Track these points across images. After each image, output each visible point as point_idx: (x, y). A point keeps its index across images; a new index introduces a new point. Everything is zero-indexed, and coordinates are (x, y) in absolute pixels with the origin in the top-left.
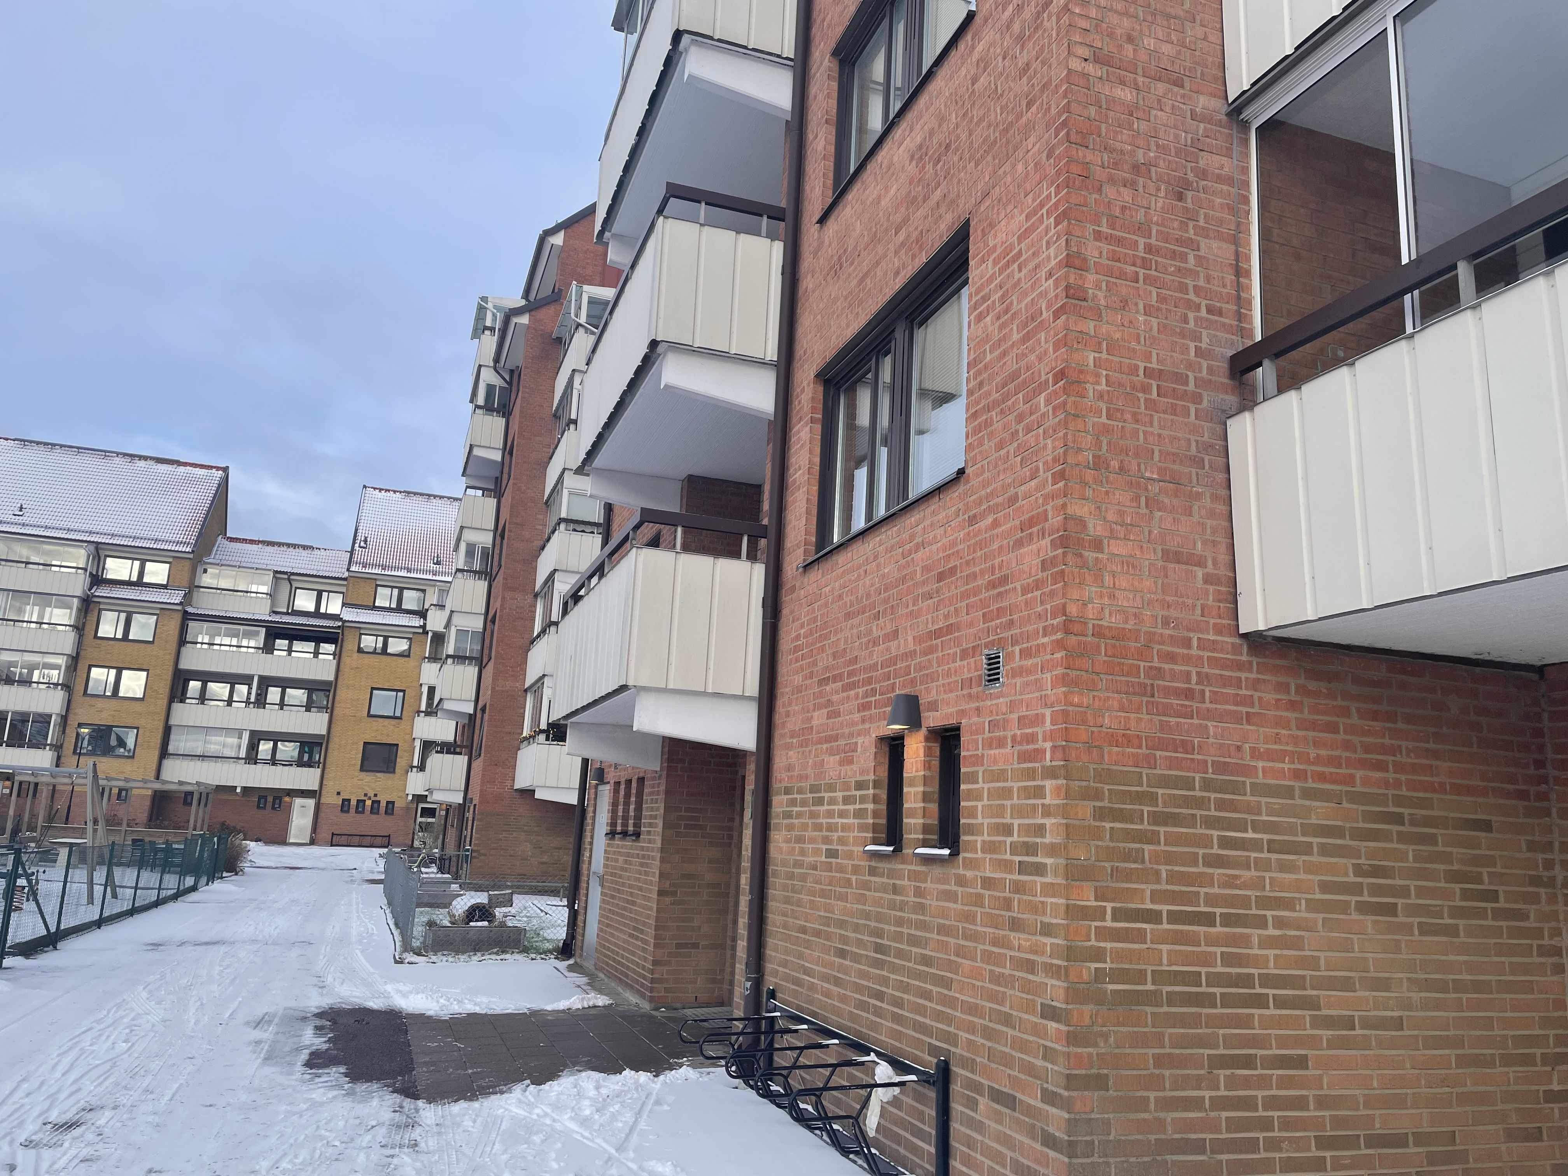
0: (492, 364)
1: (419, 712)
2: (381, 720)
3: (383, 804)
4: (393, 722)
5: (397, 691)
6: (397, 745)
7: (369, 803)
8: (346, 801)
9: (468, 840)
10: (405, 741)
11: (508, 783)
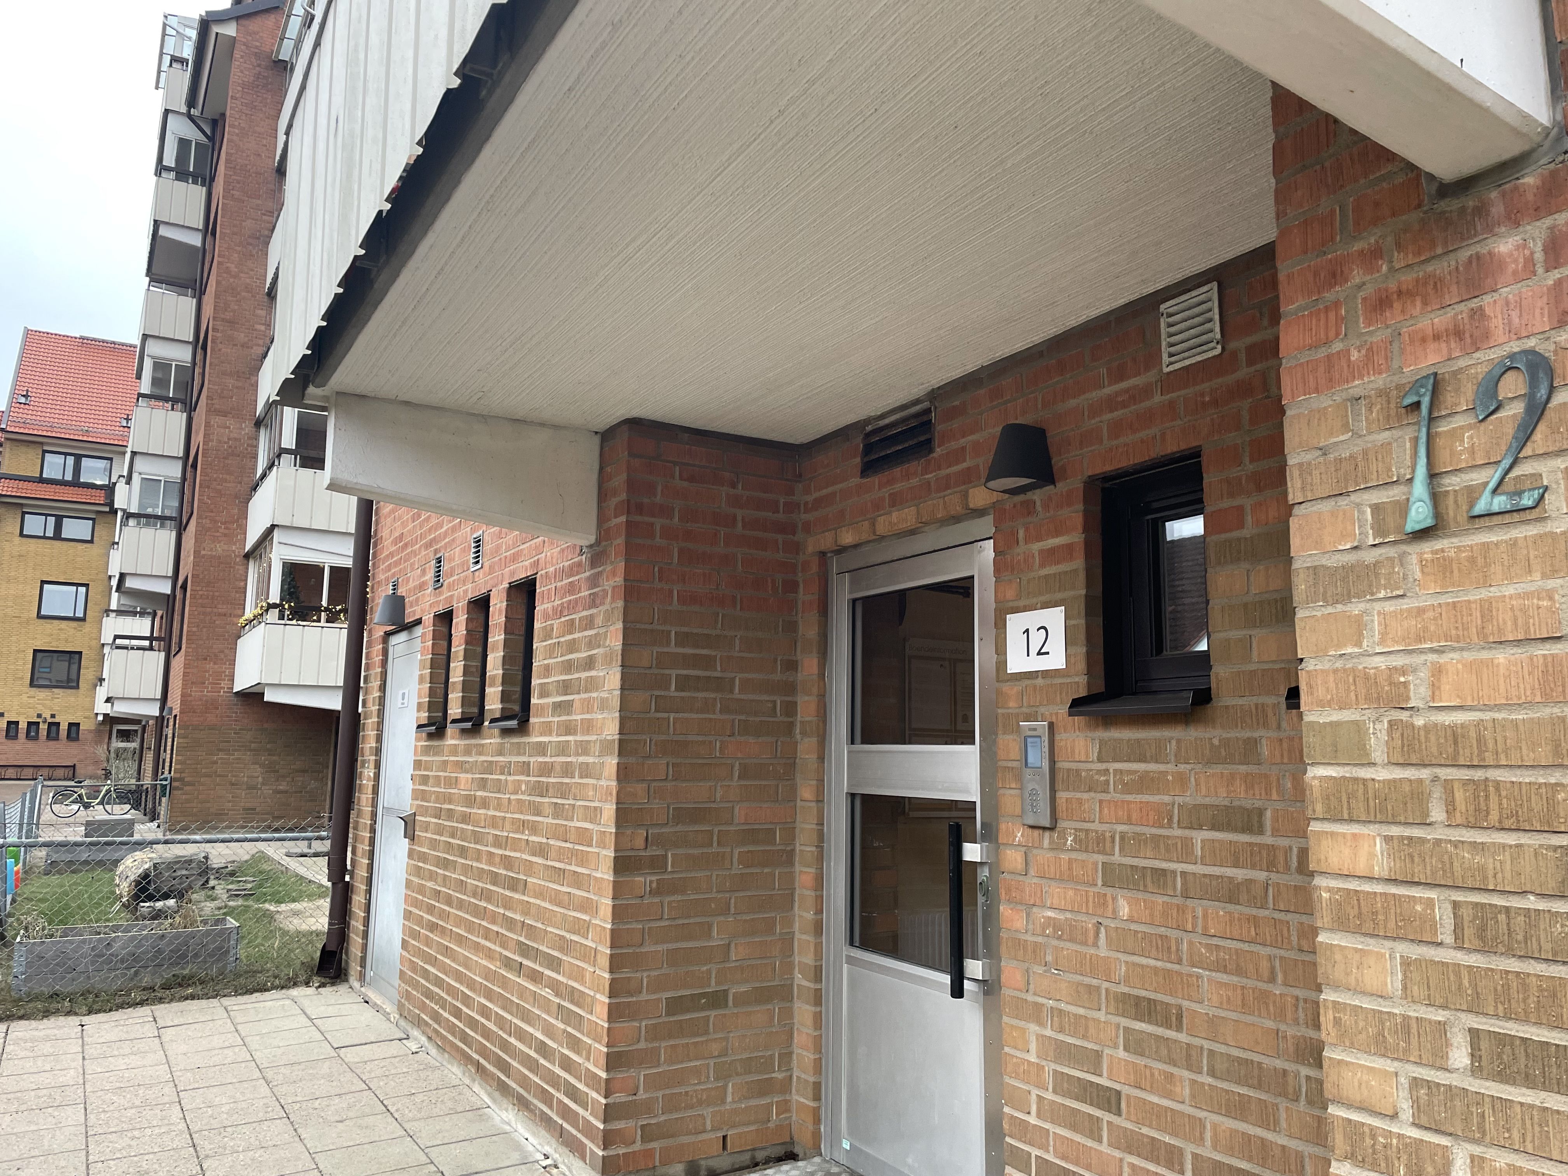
0: (184, 109)
1: (108, 611)
2: (56, 622)
3: (64, 727)
4: (74, 624)
5: (78, 585)
6: (80, 653)
7: (43, 727)
8: (13, 725)
9: (167, 764)
10: (90, 648)
11: (224, 684)
